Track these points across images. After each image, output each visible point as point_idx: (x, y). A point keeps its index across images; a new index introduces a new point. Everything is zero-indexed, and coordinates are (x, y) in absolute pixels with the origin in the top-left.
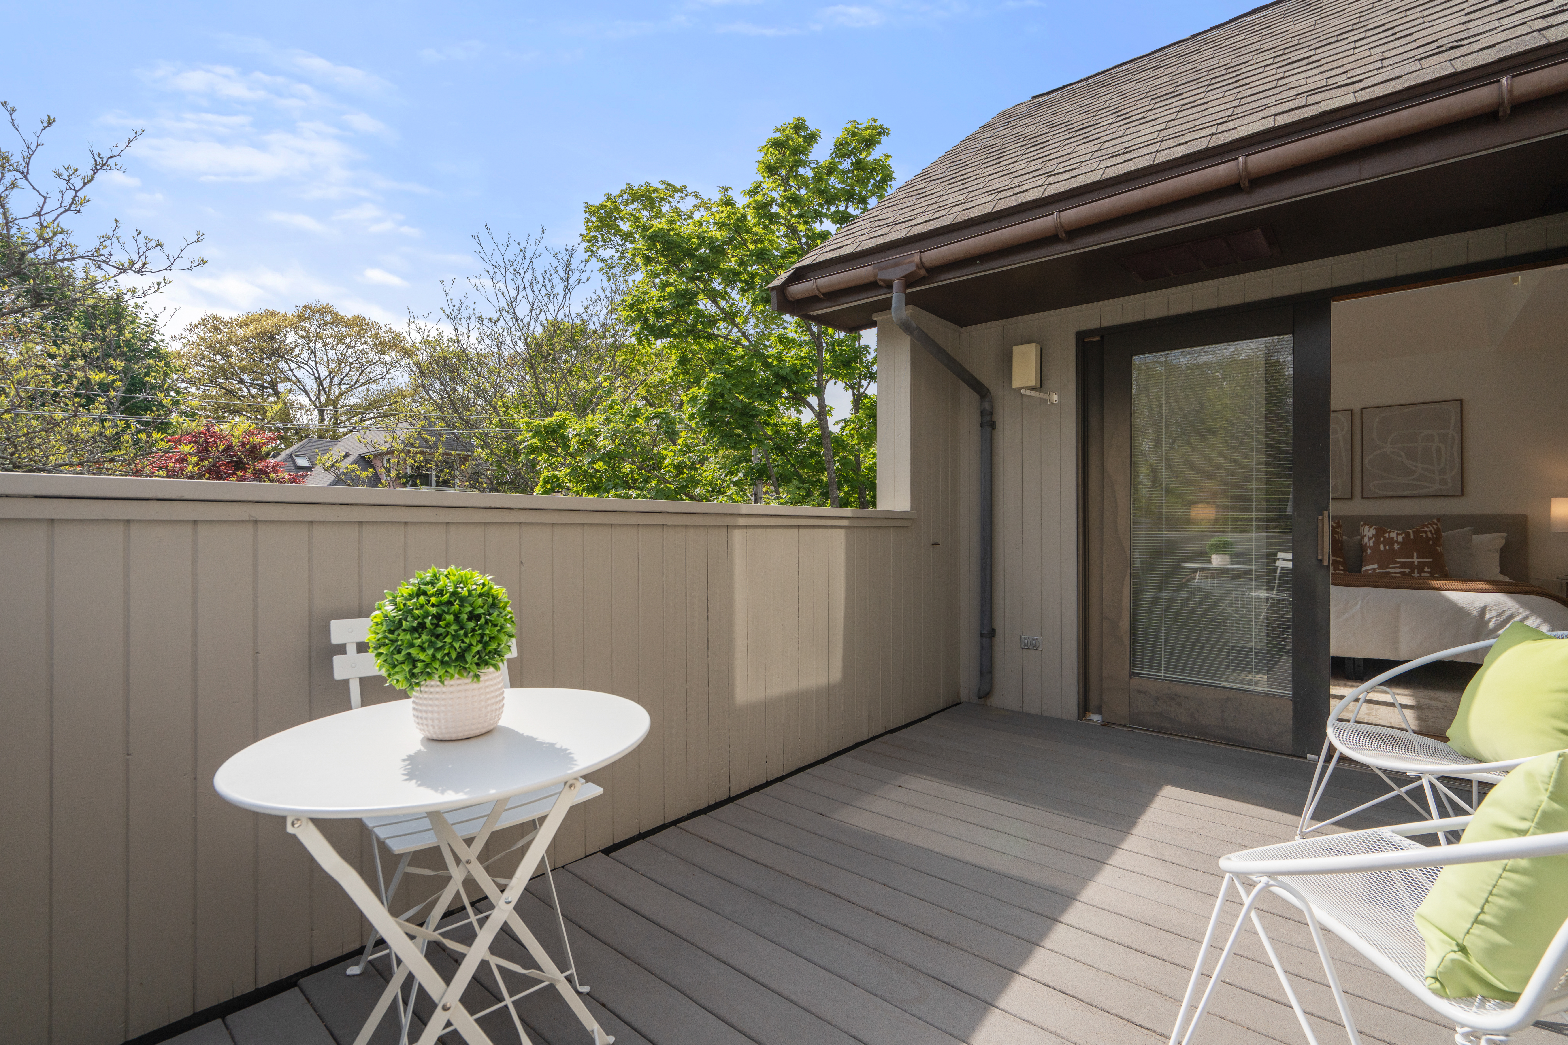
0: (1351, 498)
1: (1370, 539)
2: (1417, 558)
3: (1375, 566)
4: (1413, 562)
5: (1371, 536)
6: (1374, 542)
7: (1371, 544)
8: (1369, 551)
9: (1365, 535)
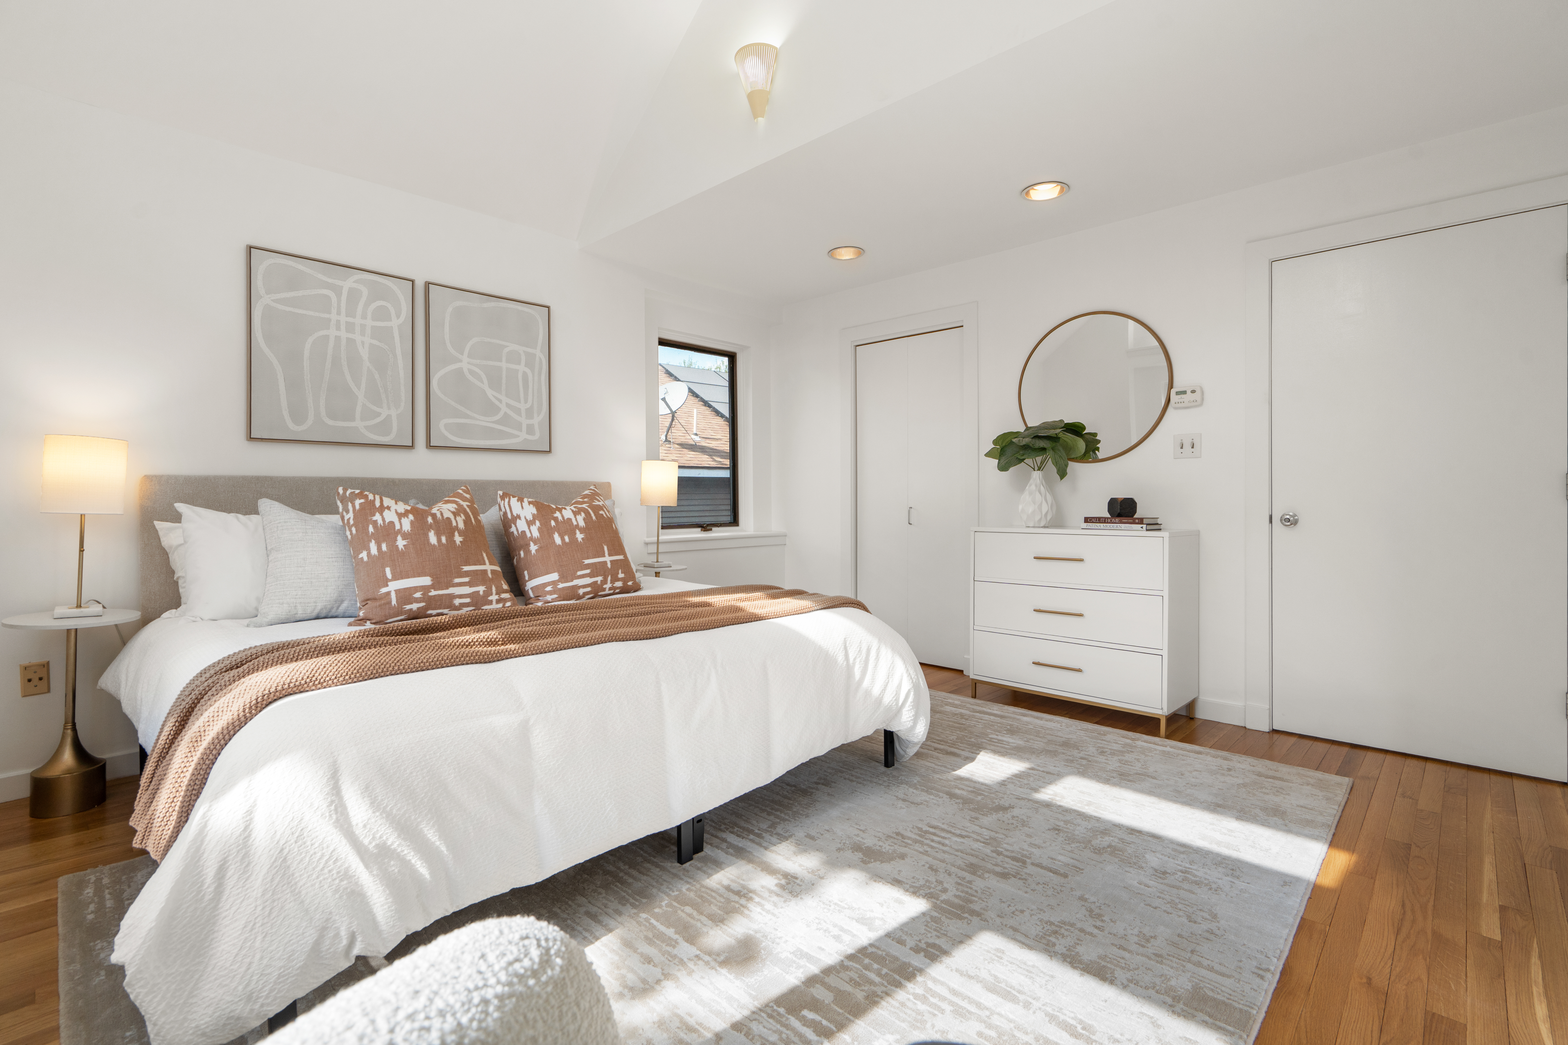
0: (412, 447)
1: (530, 523)
2: (610, 555)
3: (554, 576)
4: (605, 562)
5: (530, 517)
6: (539, 529)
7: (536, 534)
8: (533, 548)
9: (519, 517)
